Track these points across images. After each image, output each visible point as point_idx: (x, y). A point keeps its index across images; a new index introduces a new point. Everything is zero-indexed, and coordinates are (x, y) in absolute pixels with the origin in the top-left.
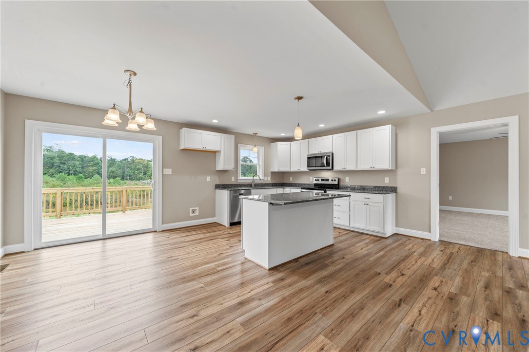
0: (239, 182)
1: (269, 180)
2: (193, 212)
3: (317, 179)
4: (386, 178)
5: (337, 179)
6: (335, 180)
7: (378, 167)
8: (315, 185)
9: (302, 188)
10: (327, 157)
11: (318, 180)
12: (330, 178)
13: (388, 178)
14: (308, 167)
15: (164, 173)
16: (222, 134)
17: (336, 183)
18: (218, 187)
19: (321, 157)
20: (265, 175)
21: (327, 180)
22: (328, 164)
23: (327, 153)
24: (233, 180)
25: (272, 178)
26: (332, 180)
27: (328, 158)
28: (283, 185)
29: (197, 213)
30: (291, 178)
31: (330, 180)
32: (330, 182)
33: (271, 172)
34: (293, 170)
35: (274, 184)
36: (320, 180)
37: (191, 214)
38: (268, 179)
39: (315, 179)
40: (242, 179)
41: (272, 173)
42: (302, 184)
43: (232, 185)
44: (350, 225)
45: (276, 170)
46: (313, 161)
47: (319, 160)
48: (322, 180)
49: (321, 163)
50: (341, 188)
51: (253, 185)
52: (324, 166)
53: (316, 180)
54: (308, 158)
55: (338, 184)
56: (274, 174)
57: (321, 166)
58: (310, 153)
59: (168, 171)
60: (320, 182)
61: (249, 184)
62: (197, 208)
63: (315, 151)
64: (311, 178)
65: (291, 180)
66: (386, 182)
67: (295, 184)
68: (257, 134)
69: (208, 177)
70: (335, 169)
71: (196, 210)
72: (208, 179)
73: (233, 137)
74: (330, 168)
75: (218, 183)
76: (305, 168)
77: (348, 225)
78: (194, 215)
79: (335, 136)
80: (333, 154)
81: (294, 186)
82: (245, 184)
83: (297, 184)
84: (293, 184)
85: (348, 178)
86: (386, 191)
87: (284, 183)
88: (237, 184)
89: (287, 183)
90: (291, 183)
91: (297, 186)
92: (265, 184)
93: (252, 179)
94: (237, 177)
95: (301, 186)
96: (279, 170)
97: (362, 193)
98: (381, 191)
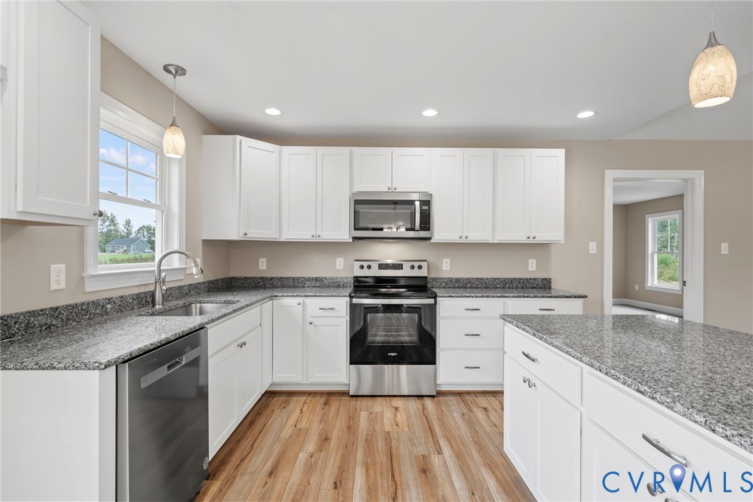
3: (366, 264)
4: (530, 261)
5: (425, 265)
6: (420, 268)
11: (370, 267)
13: (534, 261)
14: (355, 229)
17: (423, 273)
21: (398, 267)
22: (423, 225)
24: (57, 285)
26: (412, 267)
27: (424, 208)
30: (262, 261)
31: (406, 267)
32: (407, 272)
35: (213, 282)
36: (375, 265)
39: (359, 264)
41: (207, 244)
42: (306, 279)
48: (382, 267)
51: (159, 297)
52: (414, 229)
53: (361, 267)
54: (358, 202)
55: (427, 277)
56: (208, 247)
61: (138, 297)
65: (263, 267)
70: (437, 237)
81: (277, 287)
82: (122, 297)
83: (288, 279)
84: (272, 278)
85: (449, 260)
86: (533, 288)
87: (233, 278)
88: (83, 304)
89: (245, 278)
90: (262, 278)
91: (290, 287)
92: (190, 285)
93: (155, 268)
94: (82, 267)
95: (304, 287)
96: (246, 234)
97: (537, 297)
98: (523, 288)
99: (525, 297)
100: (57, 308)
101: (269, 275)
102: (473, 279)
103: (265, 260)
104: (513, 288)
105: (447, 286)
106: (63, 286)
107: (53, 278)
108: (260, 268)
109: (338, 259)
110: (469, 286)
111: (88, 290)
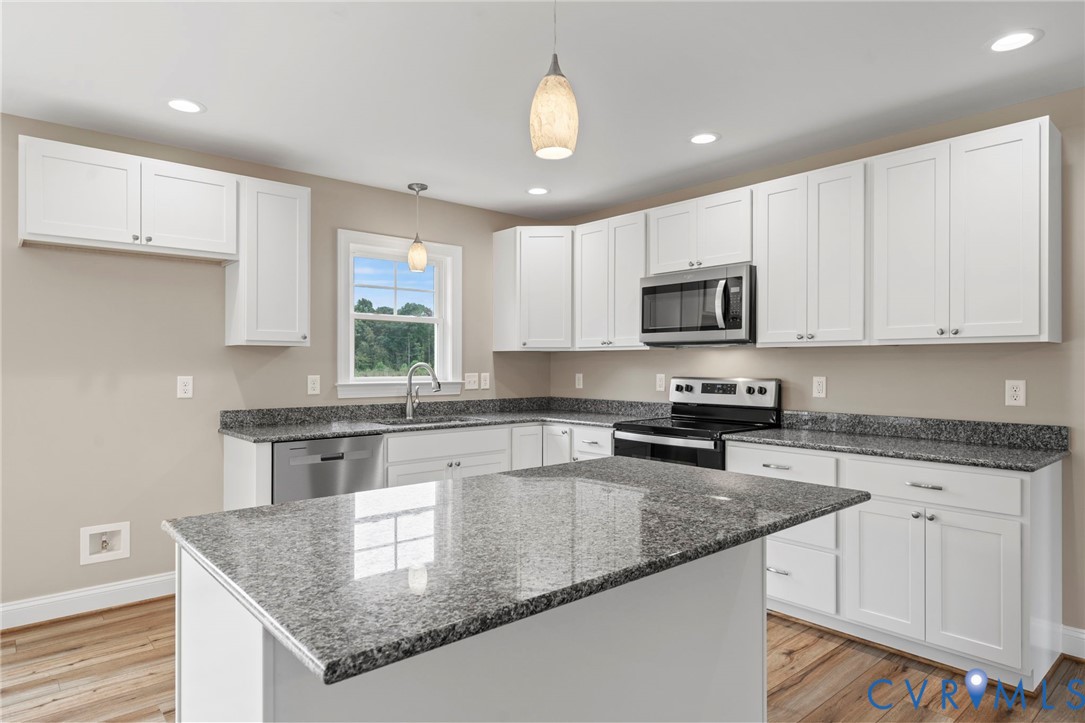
0: (345, 398)
1: (486, 385)
2: (104, 543)
3: (683, 383)
4: (1009, 384)
5: (771, 387)
6: (762, 391)
7: (978, 328)
8: (677, 408)
9: (619, 427)
10: (726, 289)
11: (689, 389)
12: (742, 382)
13: (1022, 384)
14: (644, 331)
16: (246, 180)
17: (768, 401)
18: (234, 423)
19: (706, 285)
20: (467, 366)
21: (730, 389)
22: (731, 320)
23: (726, 267)
24: (313, 391)
25: (498, 376)
26: (750, 391)
27: (733, 290)
28: (545, 407)
29: (122, 550)
30: (579, 377)
31: (742, 389)
32: (741, 399)
33: (496, 354)
34: (585, 342)
35: (510, 401)
36: (697, 386)
37: (86, 558)
38: (483, 384)
39: (674, 383)
40: (356, 384)
41: (501, 357)
42: (621, 403)
43: (309, 410)
44: (838, 610)
45: (515, 346)
46: (671, 307)
47: (694, 299)
48: (708, 388)
49: (704, 317)
50: (791, 427)
51: (409, 409)
52: (716, 328)
53: (679, 388)
54: (647, 291)
55: (778, 409)
56: (505, 360)
57: (703, 328)
58: (654, 270)
60: (697, 398)
61: (392, 407)
62: (124, 527)
63: (673, 262)
64: (660, 377)
65: (579, 386)
66: (1009, 402)
67: (594, 402)
68: (424, 187)
69: (181, 379)
70: (763, 338)
71: (115, 534)
72: (184, 385)
73: (303, 193)
74: (742, 333)
75: (238, 403)
76: (629, 336)
77: (831, 610)
78: (105, 556)
79: (762, 189)
80: (753, 271)
81: (591, 412)
82: (373, 406)
83: (601, 402)
84: (586, 401)
85: (823, 379)
86: (1012, 446)
87: (552, 398)
88: (333, 407)
89: (562, 398)
90: (577, 400)
91: (603, 413)
92: (468, 402)
93: (407, 382)
94: (335, 378)
95: (618, 414)
96: (524, 344)
97: (902, 457)
98: (984, 444)
99: (875, 454)
100: (310, 408)
101: (584, 396)
102: (866, 416)
103: (581, 375)
104: (958, 442)
105: (816, 428)
106: (317, 392)
107: (310, 385)
108: (577, 387)
109: (658, 376)
110: (858, 430)
111: (339, 397)
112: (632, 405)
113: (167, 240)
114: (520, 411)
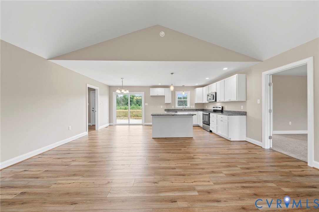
0: (176, 108)
7: (232, 99)
11: (214, 107)
13: (243, 106)
15: (145, 105)
16: (165, 88)
18: (166, 110)
20: (191, 105)
24: (173, 108)
25: (195, 106)
26: (219, 108)
30: (206, 106)
34: (204, 102)
35: (197, 109)
38: (193, 107)
40: (178, 107)
43: (172, 109)
44: (217, 132)
45: (196, 103)
48: (216, 107)
50: (223, 112)
51: (183, 110)
54: (207, 95)
55: (222, 110)
58: (209, 93)
59: (146, 104)
60: (215, 109)
61: (181, 109)
64: (211, 106)
66: (242, 109)
68: (184, 86)
70: (217, 101)
72: (162, 107)
75: (166, 108)
76: (207, 101)
79: (217, 83)
80: (216, 93)
82: (179, 109)
92: (191, 109)
93: (183, 107)
94: (175, 106)
112: (211, 110)
113: (160, 95)
114: (199, 110)
